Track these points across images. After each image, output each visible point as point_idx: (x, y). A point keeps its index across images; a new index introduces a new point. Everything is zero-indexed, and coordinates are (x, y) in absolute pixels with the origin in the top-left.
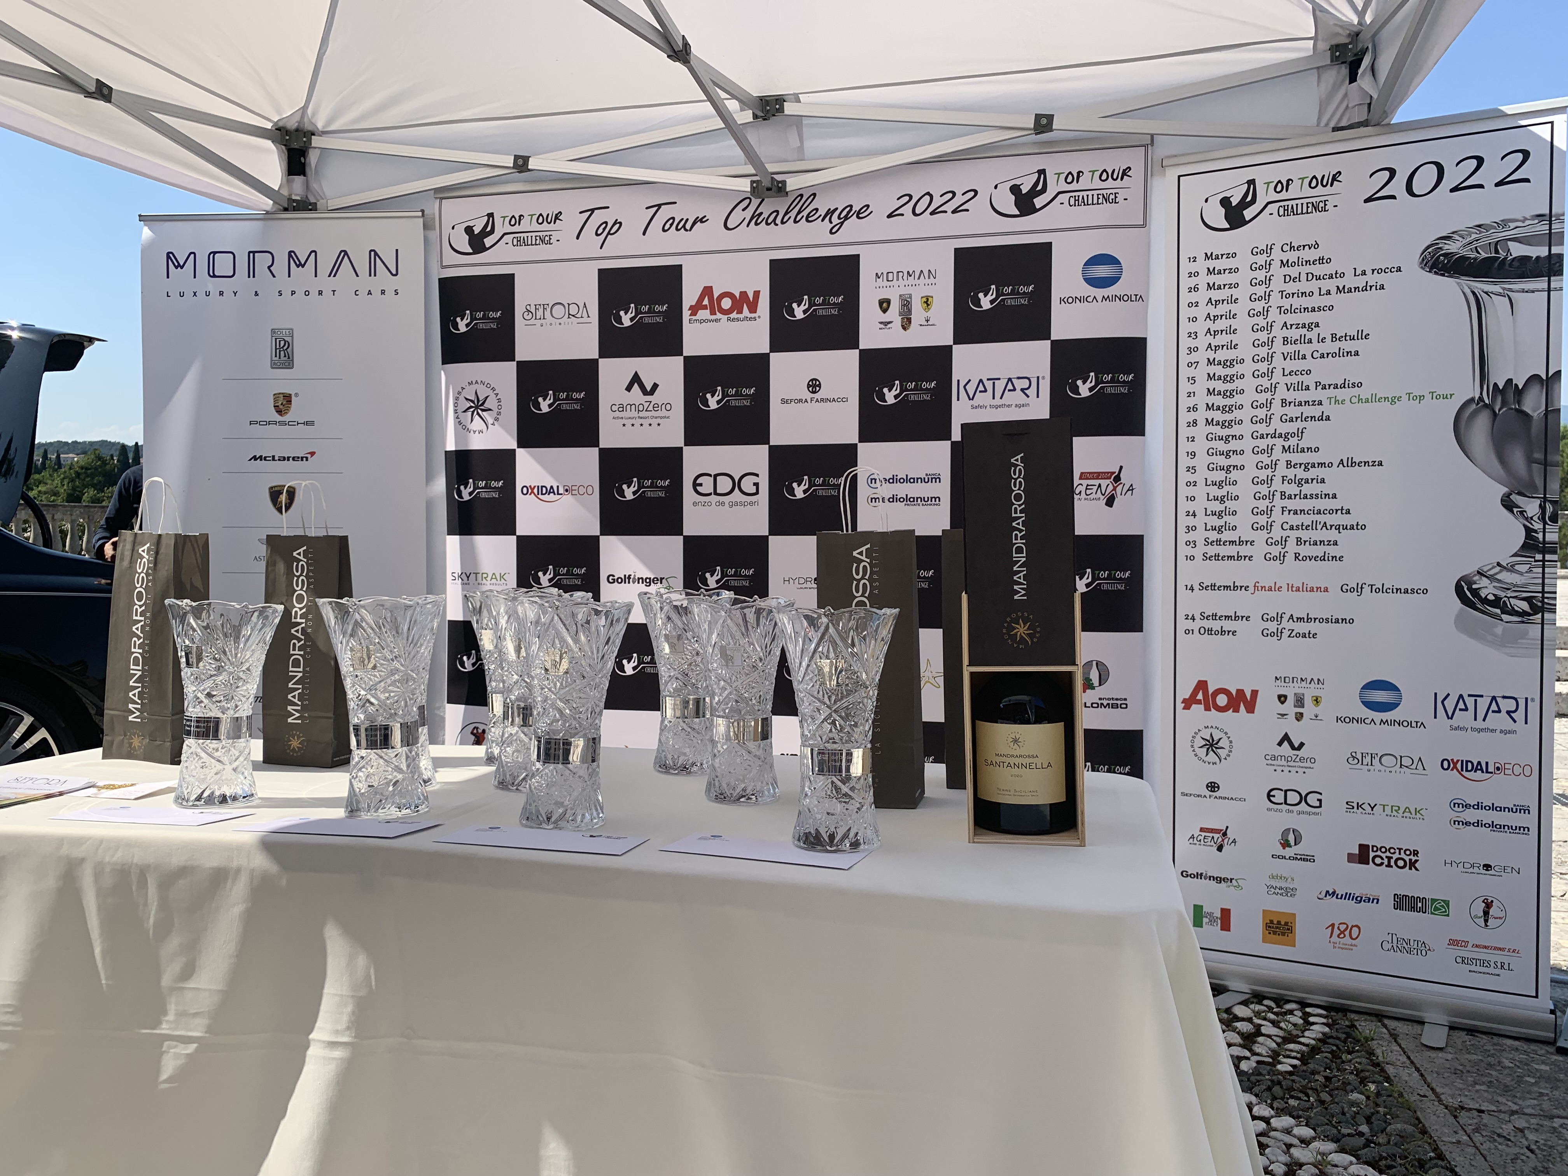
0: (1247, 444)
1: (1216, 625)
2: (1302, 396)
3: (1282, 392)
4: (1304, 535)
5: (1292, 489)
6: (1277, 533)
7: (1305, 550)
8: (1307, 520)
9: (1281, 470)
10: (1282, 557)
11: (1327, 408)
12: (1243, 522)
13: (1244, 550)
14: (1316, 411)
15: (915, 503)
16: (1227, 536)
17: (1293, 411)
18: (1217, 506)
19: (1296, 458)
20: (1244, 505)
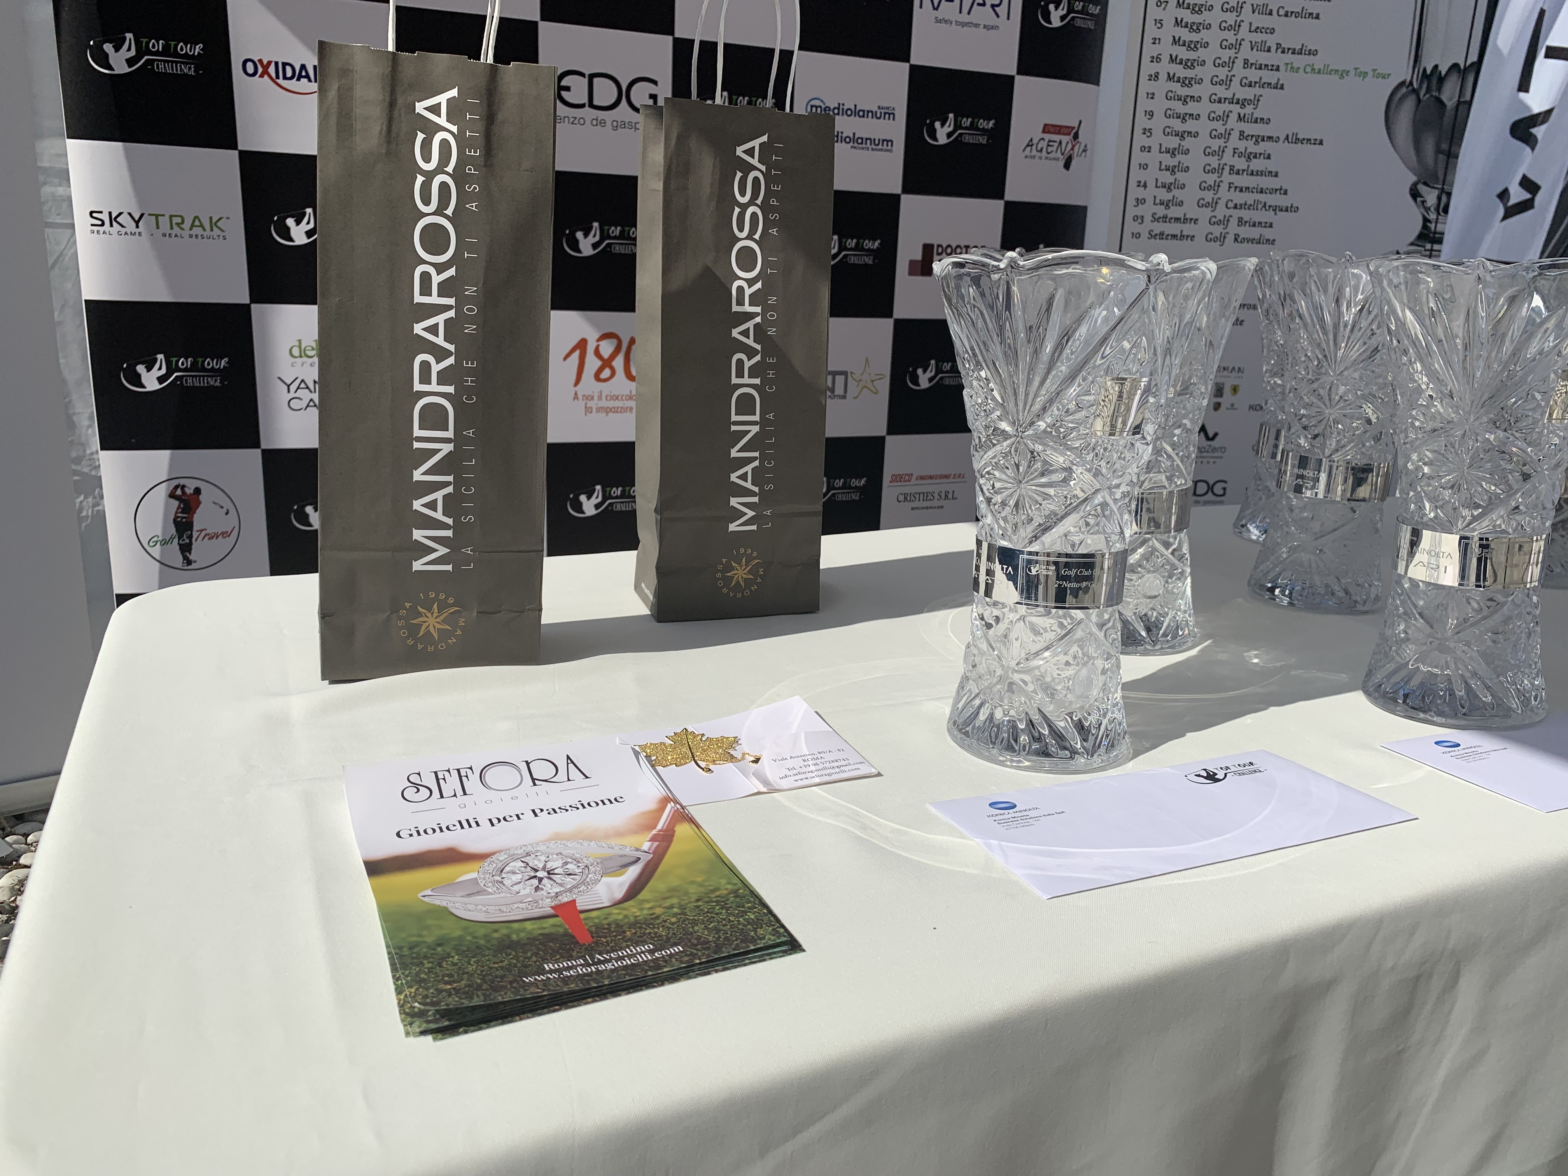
0: (1203, 108)
2: (1263, 58)
3: (1245, 52)
4: (1246, 214)
5: (1241, 164)
6: (1221, 212)
7: (1246, 232)
8: (1249, 198)
9: (1234, 141)
10: (1222, 239)
11: (1283, 76)
12: (1190, 195)
13: (1188, 229)
14: (1269, 77)
15: (864, 146)
16: (1174, 212)
17: (1253, 75)
18: (1167, 178)
19: (1250, 129)
20: (1192, 179)
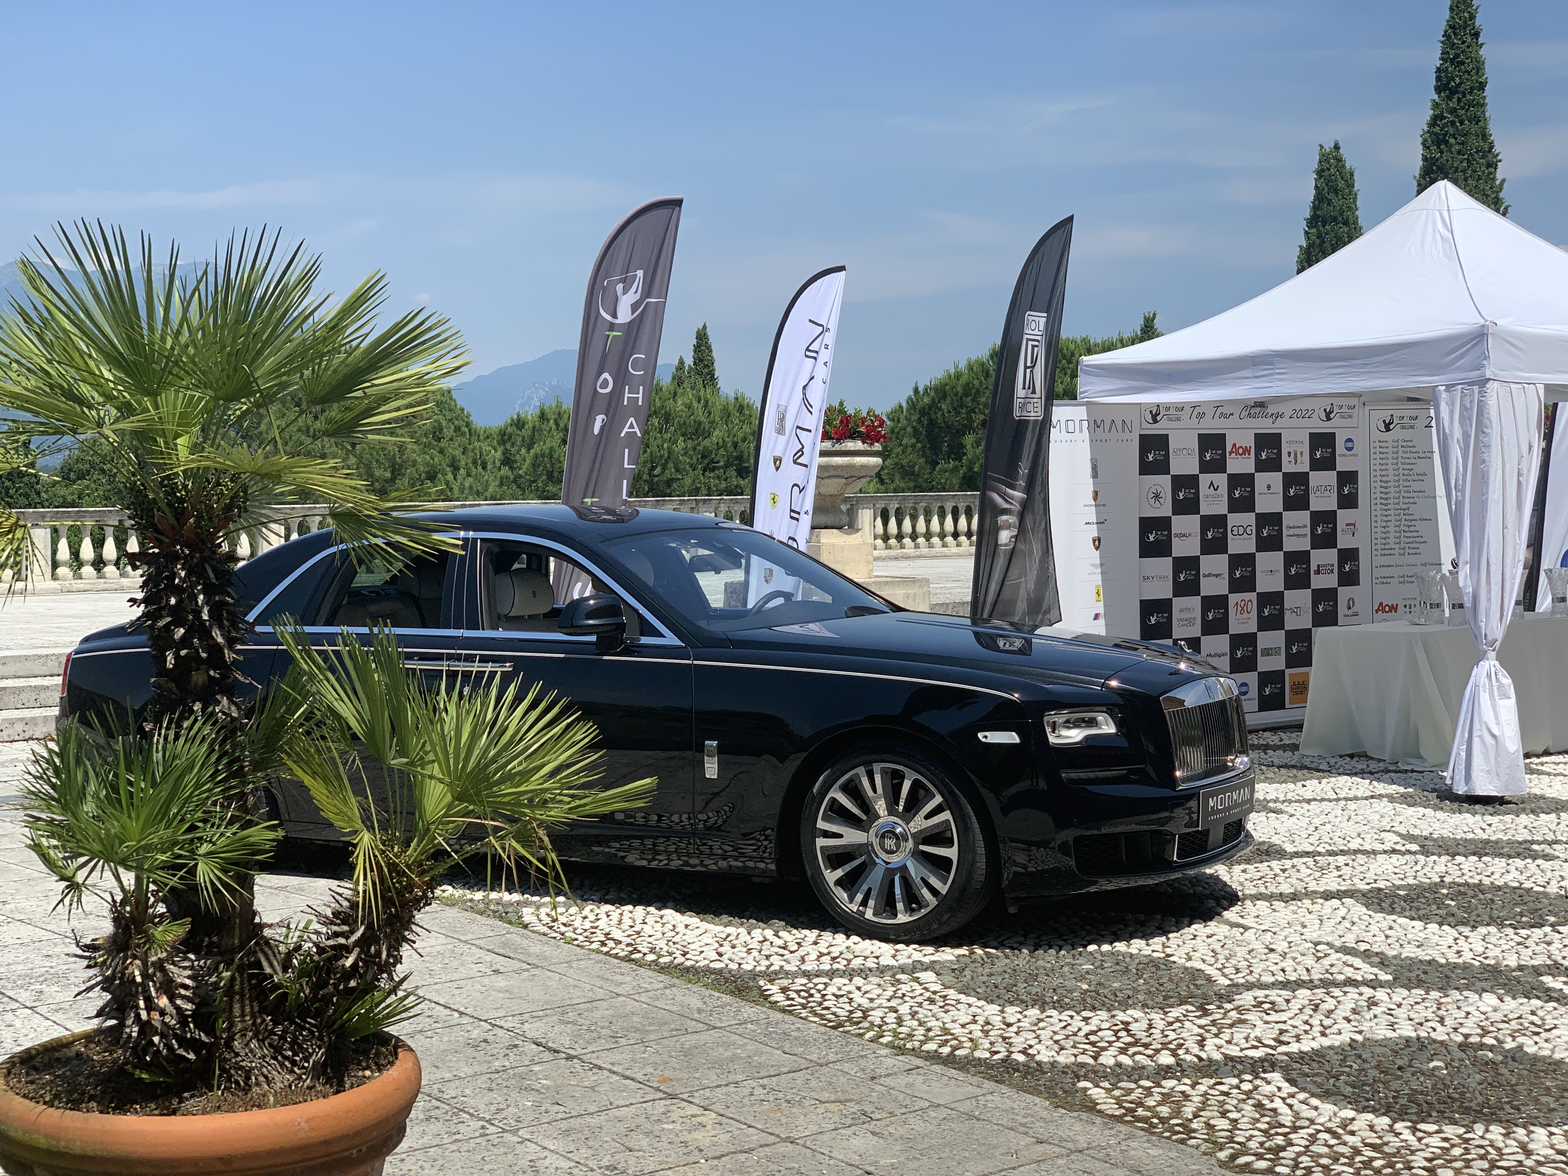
0: (1392, 512)
1: (1384, 580)
2: (1409, 495)
3: (1403, 494)
4: (1411, 545)
5: (1406, 529)
6: (1402, 545)
7: (1411, 551)
8: (1410, 540)
9: (1403, 522)
10: (1404, 554)
11: (1416, 500)
12: (1392, 541)
13: (1392, 552)
14: (1411, 500)
15: (1300, 537)
16: (1387, 547)
17: (1406, 500)
18: (1384, 536)
19: (1408, 517)
20: (1392, 535)
